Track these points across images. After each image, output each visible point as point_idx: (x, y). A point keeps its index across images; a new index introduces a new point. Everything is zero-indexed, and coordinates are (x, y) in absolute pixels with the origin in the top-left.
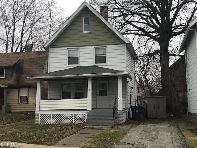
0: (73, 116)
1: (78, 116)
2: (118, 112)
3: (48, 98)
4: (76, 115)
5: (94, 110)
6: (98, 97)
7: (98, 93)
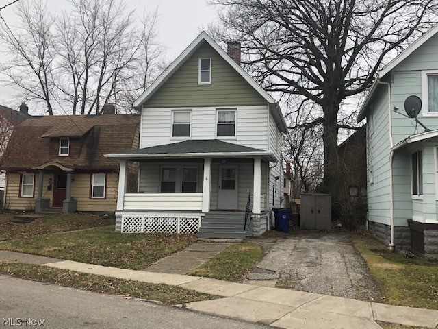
0: (179, 222)
1: (186, 221)
2: (253, 216)
3: (138, 191)
4: (183, 220)
5: (213, 212)
6: (220, 190)
7: (220, 185)
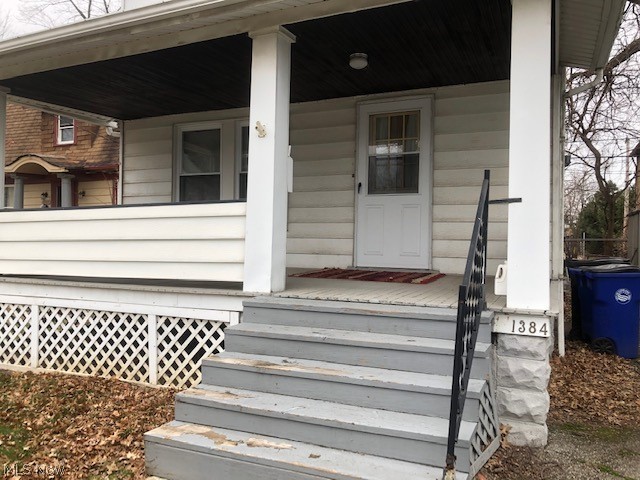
1: (181, 332)
3: (119, 203)
4: (168, 323)
